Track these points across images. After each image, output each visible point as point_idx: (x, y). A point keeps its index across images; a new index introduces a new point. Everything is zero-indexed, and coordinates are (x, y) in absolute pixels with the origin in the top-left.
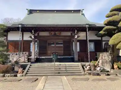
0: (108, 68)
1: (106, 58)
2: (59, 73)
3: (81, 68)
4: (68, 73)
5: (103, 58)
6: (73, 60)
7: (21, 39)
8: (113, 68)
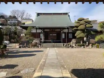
0: (74, 45)
1: (74, 41)
2: (54, 47)
3: (63, 45)
4: (57, 47)
5: (73, 41)
6: (60, 42)
7: (36, 32)
8: (76, 45)
